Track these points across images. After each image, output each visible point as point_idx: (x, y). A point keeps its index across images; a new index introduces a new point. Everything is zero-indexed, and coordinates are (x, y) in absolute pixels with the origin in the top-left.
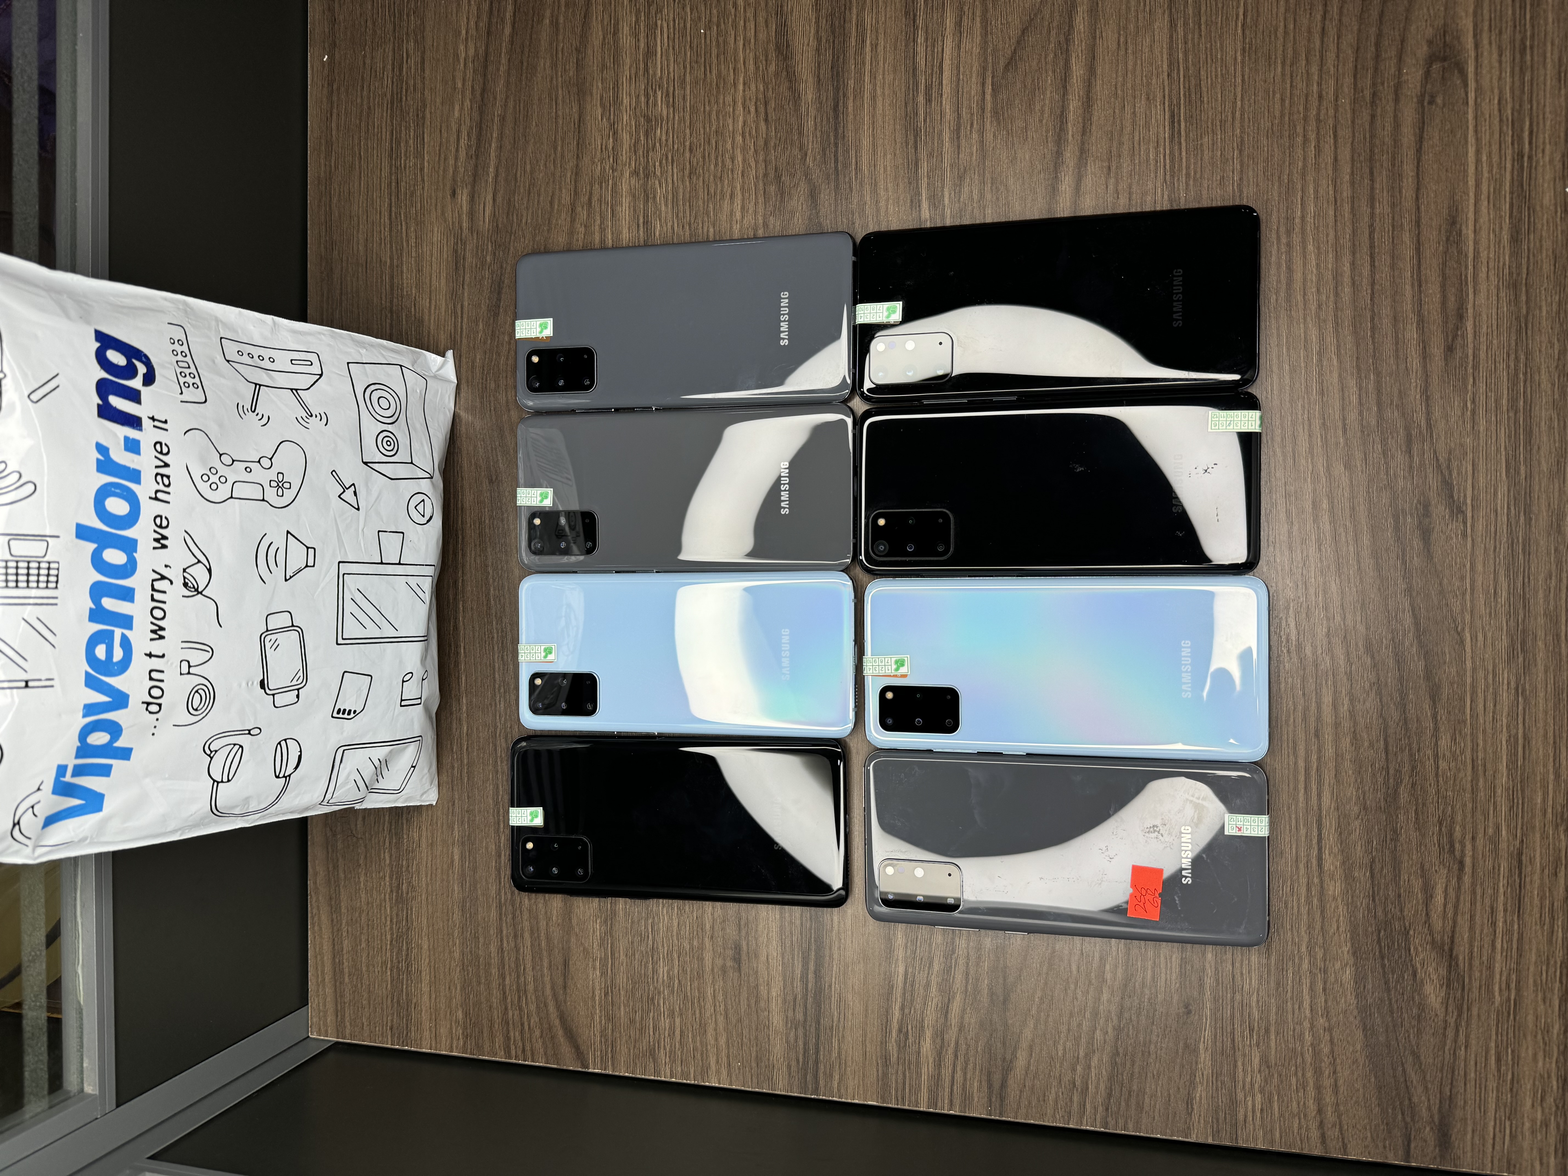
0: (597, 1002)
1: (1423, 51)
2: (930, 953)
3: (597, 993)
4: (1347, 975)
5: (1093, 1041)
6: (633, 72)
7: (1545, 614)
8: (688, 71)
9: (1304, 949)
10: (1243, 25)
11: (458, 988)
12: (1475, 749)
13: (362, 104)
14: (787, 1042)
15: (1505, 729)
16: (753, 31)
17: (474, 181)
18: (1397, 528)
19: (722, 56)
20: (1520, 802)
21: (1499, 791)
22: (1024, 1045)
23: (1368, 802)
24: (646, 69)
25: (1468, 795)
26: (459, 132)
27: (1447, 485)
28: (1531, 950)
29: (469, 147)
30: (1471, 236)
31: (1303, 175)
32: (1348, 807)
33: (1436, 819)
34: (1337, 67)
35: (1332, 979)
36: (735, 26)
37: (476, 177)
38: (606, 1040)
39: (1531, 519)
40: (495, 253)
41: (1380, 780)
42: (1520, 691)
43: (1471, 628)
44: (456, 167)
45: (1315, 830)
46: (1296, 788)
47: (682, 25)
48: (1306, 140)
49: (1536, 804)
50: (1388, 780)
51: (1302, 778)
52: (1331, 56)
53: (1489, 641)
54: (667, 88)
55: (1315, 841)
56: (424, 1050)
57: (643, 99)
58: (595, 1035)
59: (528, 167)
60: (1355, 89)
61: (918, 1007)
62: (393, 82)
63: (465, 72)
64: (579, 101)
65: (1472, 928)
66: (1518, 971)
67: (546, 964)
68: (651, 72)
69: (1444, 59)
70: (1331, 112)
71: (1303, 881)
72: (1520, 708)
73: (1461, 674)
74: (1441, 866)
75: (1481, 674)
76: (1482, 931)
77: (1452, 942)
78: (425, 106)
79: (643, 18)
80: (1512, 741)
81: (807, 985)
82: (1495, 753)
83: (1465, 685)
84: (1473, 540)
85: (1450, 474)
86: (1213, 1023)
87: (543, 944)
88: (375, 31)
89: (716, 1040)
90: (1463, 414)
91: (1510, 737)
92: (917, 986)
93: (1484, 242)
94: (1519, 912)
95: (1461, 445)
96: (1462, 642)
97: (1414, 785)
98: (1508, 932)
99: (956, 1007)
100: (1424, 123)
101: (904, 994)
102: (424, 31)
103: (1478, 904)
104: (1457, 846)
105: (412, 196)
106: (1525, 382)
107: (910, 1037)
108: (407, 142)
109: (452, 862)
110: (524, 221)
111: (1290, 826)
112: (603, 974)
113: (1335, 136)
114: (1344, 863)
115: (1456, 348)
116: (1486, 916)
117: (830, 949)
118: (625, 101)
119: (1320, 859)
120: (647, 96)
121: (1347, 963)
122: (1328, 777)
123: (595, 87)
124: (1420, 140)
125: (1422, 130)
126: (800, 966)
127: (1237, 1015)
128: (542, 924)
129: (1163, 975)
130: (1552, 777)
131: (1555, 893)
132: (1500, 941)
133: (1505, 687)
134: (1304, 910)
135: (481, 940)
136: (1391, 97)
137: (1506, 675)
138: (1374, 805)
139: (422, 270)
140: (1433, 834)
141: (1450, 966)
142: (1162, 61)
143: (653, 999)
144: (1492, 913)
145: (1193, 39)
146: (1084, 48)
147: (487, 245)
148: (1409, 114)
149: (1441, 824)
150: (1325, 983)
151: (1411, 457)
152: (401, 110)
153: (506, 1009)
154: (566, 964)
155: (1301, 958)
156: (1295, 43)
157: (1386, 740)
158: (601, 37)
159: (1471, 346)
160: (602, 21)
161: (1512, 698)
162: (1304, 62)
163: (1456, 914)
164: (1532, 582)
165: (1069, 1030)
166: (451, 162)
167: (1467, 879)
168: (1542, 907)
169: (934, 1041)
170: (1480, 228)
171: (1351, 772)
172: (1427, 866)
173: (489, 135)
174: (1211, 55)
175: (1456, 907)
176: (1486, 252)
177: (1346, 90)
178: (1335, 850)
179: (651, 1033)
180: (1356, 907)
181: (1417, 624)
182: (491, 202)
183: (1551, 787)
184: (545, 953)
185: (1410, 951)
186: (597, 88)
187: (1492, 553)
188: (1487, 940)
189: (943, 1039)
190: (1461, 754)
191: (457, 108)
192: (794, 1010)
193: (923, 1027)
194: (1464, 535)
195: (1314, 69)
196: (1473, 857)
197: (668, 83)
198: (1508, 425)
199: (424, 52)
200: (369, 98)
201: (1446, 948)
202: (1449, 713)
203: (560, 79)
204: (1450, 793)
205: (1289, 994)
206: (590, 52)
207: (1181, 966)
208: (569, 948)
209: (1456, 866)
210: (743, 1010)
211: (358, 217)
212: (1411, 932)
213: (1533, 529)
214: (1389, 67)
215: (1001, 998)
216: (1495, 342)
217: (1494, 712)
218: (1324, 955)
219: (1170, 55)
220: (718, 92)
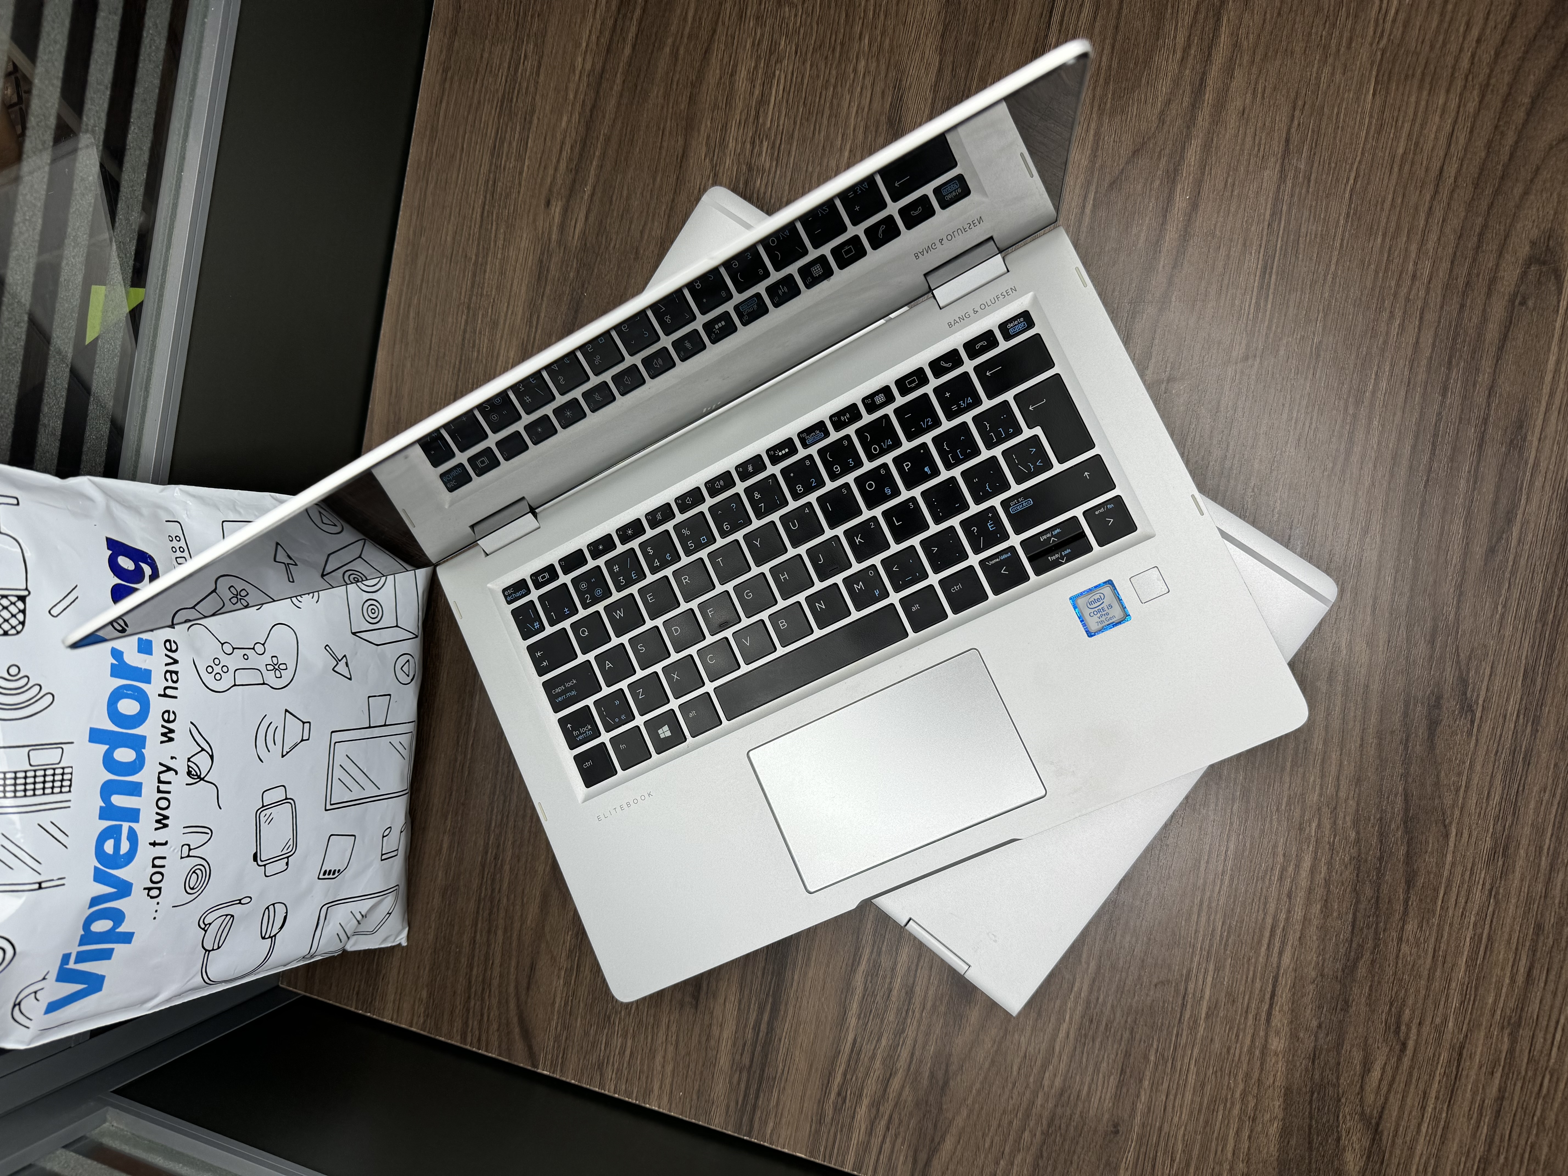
0: (556, 1009)
1: (1525, 250)
2: (880, 1028)
3: (558, 1000)
4: (1274, 1129)
5: (1020, 1141)
6: (743, 118)
7: (1532, 824)
8: (798, 127)
9: (1237, 1095)
10: (1352, 190)
11: (427, 969)
12: (1438, 940)
13: (472, 98)
14: (730, 1082)
15: (1471, 927)
16: (868, 100)
17: (570, 196)
18: (1406, 714)
19: (833, 119)
20: (1472, 998)
21: (1453, 985)
22: (954, 1130)
23: (1326, 970)
24: (757, 117)
25: (1423, 982)
26: (563, 143)
27: (1463, 681)
28: (1454, 1139)
29: (570, 160)
30: (1535, 443)
31: (1383, 350)
32: (1306, 970)
33: (1387, 1000)
34: (1436, 250)
35: (1259, 1128)
36: (851, 93)
37: (572, 192)
38: (559, 1047)
39: (1537, 731)
40: (578, 271)
41: (1342, 951)
42: (1493, 893)
43: (1458, 824)
44: (554, 177)
45: (1270, 986)
46: (1259, 942)
47: (799, 79)
48: (1392, 315)
49: (1486, 1004)
50: (1350, 952)
51: (1267, 934)
52: (1433, 237)
53: (1473, 839)
54: (774, 140)
55: (1268, 996)
56: (385, 1020)
57: (748, 146)
58: (549, 1039)
59: (625, 193)
60: (1449, 275)
61: (860, 1075)
62: (506, 81)
63: (578, 85)
64: (686, 136)
65: (1402, 1108)
66: (1438, 1158)
67: (513, 963)
68: (761, 121)
69: (1544, 263)
70: (1422, 293)
71: (1250, 1031)
72: (1491, 909)
73: (1440, 865)
74: (1384, 1044)
75: (1459, 869)
76: (1411, 1112)
77: (1380, 1117)
78: (533, 111)
79: (762, 65)
80: (1476, 939)
81: (758, 1034)
82: (1457, 947)
83: (1442, 876)
84: (1477, 740)
85: (1468, 673)
86: (1138, 1147)
87: (514, 944)
88: (497, 26)
89: (663, 1067)
90: (1492, 616)
91: (1475, 935)
92: (863, 1056)
93: (1546, 452)
94: (1450, 1102)
95: (1485, 646)
96: (1447, 836)
97: (1373, 962)
98: (1436, 1118)
99: (896, 1083)
100: (1511, 323)
101: (849, 1061)
102: (544, 37)
103: (1413, 1087)
104: (1403, 1028)
105: (506, 197)
106: (1559, 596)
107: (847, 1101)
108: (510, 143)
109: (440, 850)
110: (612, 245)
111: (1247, 978)
112: (567, 983)
113: (1421, 318)
114: (1292, 1022)
115: (1498, 551)
116: (1417, 1100)
117: (786, 1004)
118: (730, 145)
119: (1269, 1014)
120: (753, 143)
121: (1276, 1117)
122: (1293, 938)
123: (703, 125)
124: (1504, 338)
125: (1507, 329)
126: (755, 1015)
127: (1162, 1144)
128: (517, 925)
129: (1099, 1093)
130: (1507, 981)
131: (1488, 1091)
132: (1426, 1125)
133: (1480, 887)
134: (1245, 1059)
135: (456, 928)
136: (1484, 290)
137: (1483, 876)
138: (1331, 973)
139: (505, 273)
140: (1382, 1012)
141: (1374, 1139)
142: (1266, 209)
143: (609, 1018)
144: (1424, 1097)
145: (1300, 193)
146: (1191, 181)
147: (573, 262)
148: (1498, 310)
149: (1391, 1005)
150: (1252, 1131)
151: (1433, 648)
152: (510, 111)
153: (469, 997)
154: (532, 968)
155: (1233, 1104)
156: (1399, 218)
157: (1354, 915)
158: (718, 77)
159: (1513, 551)
160: (722, 60)
161: (1484, 898)
162: (1405, 239)
163: (1389, 1091)
164: (1526, 791)
165: (999, 1126)
166: (551, 171)
167: (1406, 1061)
168: (1472, 1102)
169: (870, 1110)
170: (1546, 437)
171: (1315, 938)
172: (1370, 1041)
173: (592, 152)
174: (1315, 213)
175: (1391, 1085)
176: (1546, 462)
177: (1441, 274)
178: (1286, 1008)
179: (603, 1048)
180: (1295, 1066)
181: (1406, 810)
182: (583, 220)
183: (1504, 990)
184: (514, 953)
185: (1338, 1117)
186: (705, 126)
187: (1493, 756)
188: (1414, 1122)
189: (878, 1110)
190: (1425, 942)
191: (565, 119)
192: (742, 1055)
193: (861, 1096)
194: (1470, 733)
195: (1414, 247)
196: (1417, 1041)
197: (776, 136)
198: (1534, 636)
199: (541, 57)
200: (480, 92)
201: (1374, 1121)
202: (1421, 900)
203: (671, 110)
204: (1406, 977)
205: (1215, 1135)
206: (704, 88)
207: (1117, 1087)
208: (538, 952)
209: (1398, 1048)
210: (693, 1045)
211: (451, 209)
212: (1343, 1100)
213: (1538, 740)
214: (1488, 260)
215: (941, 1083)
216: (1537, 552)
217: (1464, 909)
218: (1256, 1105)
219: (1274, 205)
220: (823, 154)
